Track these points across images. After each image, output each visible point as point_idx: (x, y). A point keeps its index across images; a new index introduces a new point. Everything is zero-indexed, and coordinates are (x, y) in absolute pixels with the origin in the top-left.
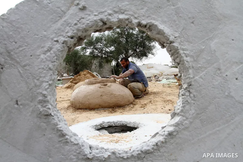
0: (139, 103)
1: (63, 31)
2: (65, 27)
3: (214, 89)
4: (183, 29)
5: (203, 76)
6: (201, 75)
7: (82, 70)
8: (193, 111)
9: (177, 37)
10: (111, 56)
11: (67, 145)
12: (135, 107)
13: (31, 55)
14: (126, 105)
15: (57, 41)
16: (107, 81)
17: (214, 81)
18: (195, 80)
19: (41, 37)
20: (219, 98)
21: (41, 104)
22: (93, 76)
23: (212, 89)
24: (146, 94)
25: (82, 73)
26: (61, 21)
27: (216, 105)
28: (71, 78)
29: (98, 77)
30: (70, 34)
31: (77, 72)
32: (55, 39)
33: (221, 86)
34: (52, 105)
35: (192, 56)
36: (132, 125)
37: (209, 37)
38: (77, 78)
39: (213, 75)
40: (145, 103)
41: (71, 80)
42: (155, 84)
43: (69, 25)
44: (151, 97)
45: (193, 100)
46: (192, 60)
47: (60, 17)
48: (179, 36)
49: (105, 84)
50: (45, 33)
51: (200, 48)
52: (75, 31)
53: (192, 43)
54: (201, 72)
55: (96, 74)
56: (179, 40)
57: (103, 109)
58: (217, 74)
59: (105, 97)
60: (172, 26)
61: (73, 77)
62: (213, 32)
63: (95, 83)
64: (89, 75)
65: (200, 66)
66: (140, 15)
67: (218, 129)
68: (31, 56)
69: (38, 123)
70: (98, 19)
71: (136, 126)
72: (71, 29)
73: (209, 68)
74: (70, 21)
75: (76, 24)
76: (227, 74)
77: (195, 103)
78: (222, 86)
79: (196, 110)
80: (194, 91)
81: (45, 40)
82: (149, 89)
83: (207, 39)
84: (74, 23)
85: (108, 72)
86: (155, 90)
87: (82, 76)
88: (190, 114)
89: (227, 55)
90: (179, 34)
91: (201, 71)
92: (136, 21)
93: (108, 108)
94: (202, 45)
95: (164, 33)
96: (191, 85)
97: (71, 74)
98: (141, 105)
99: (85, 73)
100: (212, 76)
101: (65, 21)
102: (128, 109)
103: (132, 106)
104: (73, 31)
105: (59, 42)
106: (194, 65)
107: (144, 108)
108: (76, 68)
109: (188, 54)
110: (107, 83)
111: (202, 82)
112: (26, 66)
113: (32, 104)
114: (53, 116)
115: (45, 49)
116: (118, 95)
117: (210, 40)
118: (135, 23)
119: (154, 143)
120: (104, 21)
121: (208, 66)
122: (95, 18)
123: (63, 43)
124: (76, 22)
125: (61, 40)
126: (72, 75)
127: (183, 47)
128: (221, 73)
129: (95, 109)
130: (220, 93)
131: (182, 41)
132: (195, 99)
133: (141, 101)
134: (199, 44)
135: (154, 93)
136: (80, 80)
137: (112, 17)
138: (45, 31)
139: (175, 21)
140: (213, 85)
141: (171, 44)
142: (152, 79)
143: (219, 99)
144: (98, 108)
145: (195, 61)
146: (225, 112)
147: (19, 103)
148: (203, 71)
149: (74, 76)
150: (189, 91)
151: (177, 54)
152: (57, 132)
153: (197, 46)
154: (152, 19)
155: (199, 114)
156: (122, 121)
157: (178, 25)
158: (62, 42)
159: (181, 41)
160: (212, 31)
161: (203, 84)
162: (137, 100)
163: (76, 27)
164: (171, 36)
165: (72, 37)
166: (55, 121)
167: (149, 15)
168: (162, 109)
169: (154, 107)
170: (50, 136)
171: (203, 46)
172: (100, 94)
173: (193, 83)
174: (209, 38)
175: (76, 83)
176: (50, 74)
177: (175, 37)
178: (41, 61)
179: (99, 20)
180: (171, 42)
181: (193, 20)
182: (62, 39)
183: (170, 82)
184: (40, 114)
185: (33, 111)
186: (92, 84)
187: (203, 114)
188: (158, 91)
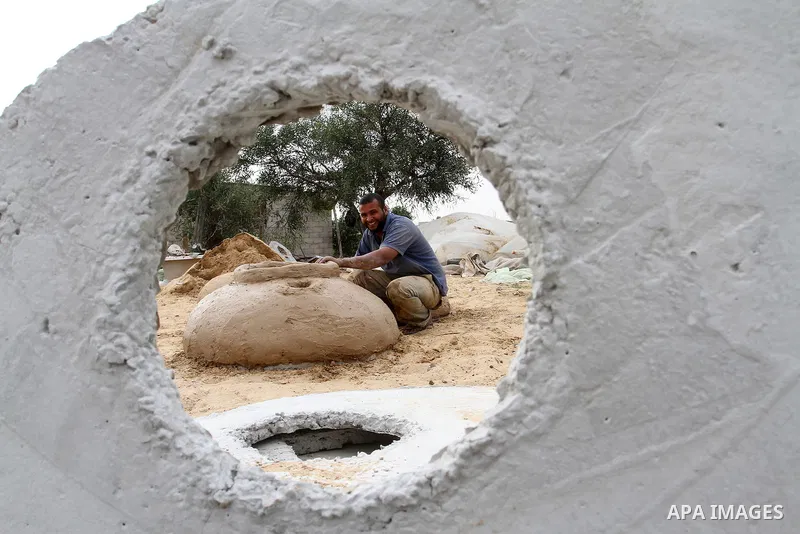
0: (414, 346)
1: (169, 125)
2: (176, 114)
3: (643, 302)
4: (530, 98)
5: (602, 257)
6: (595, 251)
7: (231, 233)
8: (564, 379)
9: (505, 124)
10: (330, 188)
11: (165, 458)
12: (401, 360)
13: (85, 195)
14: (373, 353)
15: (152, 154)
16: (310, 273)
17: (645, 273)
18: (572, 270)
19: (114, 143)
20: (662, 336)
21: (103, 332)
22: (269, 254)
23: (636, 302)
24: (441, 316)
25: (230, 243)
26: (167, 98)
27: (652, 361)
28: (195, 260)
29: (283, 257)
30: (185, 133)
31: (213, 240)
32: (149, 148)
33: (670, 292)
34: (132, 338)
35: (559, 188)
36: (378, 428)
37: (627, 119)
38: (212, 260)
39: (641, 253)
40: (435, 347)
41: (193, 267)
42: (473, 285)
43: (186, 106)
44: (459, 327)
45: (565, 340)
46: (560, 199)
47: (163, 84)
48: (515, 122)
49: (304, 280)
50: (125, 132)
51: (589, 160)
52: (200, 124)
53: (560, 143)
54: (595, 240)
55: (279, 248)
56: (514, 136)
57: (294, 366)
58: (656, 250)
59: (299, 327)
60: (491, 91)
61: (201, 257)
62: (644, 102)
63: (270, 279)
64: (253, 251)
65: (591, 219)
66: (388, 62)
67: (654, 448)
68: (88, 197)
69: (94, 386)
70: (263, 82)
71: (393, 430)
72: (190, 117)
73: (626, 229)
74: (188, 94)
75: (202, 103)
76: (694, 250)
77: (571, 351)
78: (675, 291)
79: (572, 376)
80: (565, 306)
81: (123, 152)
82: (451, 301)
83: (619, 128)
84: (198, 101)
85: (320, 241)
86: (473, 304)
87: (231, 253)
88: (550, 389)
89: (695, 180)
90: (517, 113)
91: (596, 237)
92: (376, 81)
93: (311, 362)
94: (598, 147)
95: (460, 114)
96: (554, 287)
97: (195, 247)
98: (421, 355)
99: (240, 242)
100: (636, 254)
101: (175, 97)
102: (377, 366)
103: (391, 356)
104: (196, 122)
105: (158, 154)
106: (566, 218)
107: (432, 366)
108: (213, 227)
109: (545, 181)
110: (309, 279)
111: (597, 277)
112: (73, 225)
113: (82, 332)
114: (133, 369)
115: (122, 178)
116: (347, 319)
117: (632, 128)
118: (372, 87)
119: (423, 479)
120: (281, 89)
121: (620, 220)
122: (256, 81)
123: (168, 160)
124: (202, 96)
125: (162, 149)
126: (197, 250)
127: (527, 157)
128: (671, 245)
129: (267, 366)
130: (665, 318)
131: (526, 135)
132: (572, 335)
133: (425, 342)
134: (587, 144)
135: (469, 315)
136: (223, 268)
137: (303, 73)
138: (124, 128)
139: (501, 73)
140: (641, 287)
141: (484, 149)
142: (462, 266)
143: (660, 340)
144: (277, 364)
145: (571, 202)
146: (685, 387)
147: (51, 327)
148: (602, 239)
149: (203, 252)
150: (550, 308)
151: (505, 181)
152: (140, 417)
153: (579, 151)
154: (424, 71)
155: (584, 390)
156: (344, 413)
157: (514, 83)
158: (165, 155)
159: (522, 137)
160: (638, 98)
161: (602, 285)
162: (410, 338)
163: (203, 111)
164: (487, 121)
165: (192, 140)
166: (137, 384)
167: (418, 59)
168: (491, 367)
169: (463, 360)
170: (122, 425)
171: (604, 151)
172: (285, 315)
173: (563, 281)
174: (628, 123)
175: (208, 278)
176: (131, 248)
177: (500, 126)
178: (112, 210)
179: (267, 85)
180: (485, 143)
181: (568, 62)
182: (165, 147)
183: (520, 277)
184: (98, 359)
185: (84, 352)
186: (258, 281)
187: (599, 391)
188: (480, 306)
